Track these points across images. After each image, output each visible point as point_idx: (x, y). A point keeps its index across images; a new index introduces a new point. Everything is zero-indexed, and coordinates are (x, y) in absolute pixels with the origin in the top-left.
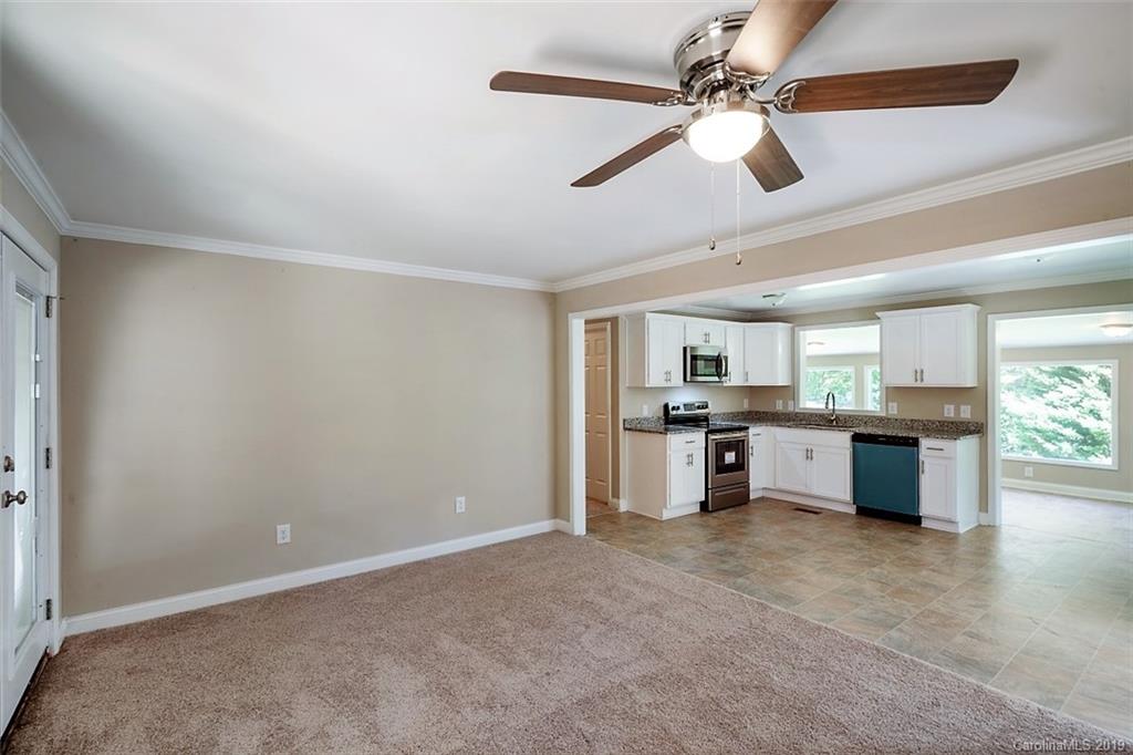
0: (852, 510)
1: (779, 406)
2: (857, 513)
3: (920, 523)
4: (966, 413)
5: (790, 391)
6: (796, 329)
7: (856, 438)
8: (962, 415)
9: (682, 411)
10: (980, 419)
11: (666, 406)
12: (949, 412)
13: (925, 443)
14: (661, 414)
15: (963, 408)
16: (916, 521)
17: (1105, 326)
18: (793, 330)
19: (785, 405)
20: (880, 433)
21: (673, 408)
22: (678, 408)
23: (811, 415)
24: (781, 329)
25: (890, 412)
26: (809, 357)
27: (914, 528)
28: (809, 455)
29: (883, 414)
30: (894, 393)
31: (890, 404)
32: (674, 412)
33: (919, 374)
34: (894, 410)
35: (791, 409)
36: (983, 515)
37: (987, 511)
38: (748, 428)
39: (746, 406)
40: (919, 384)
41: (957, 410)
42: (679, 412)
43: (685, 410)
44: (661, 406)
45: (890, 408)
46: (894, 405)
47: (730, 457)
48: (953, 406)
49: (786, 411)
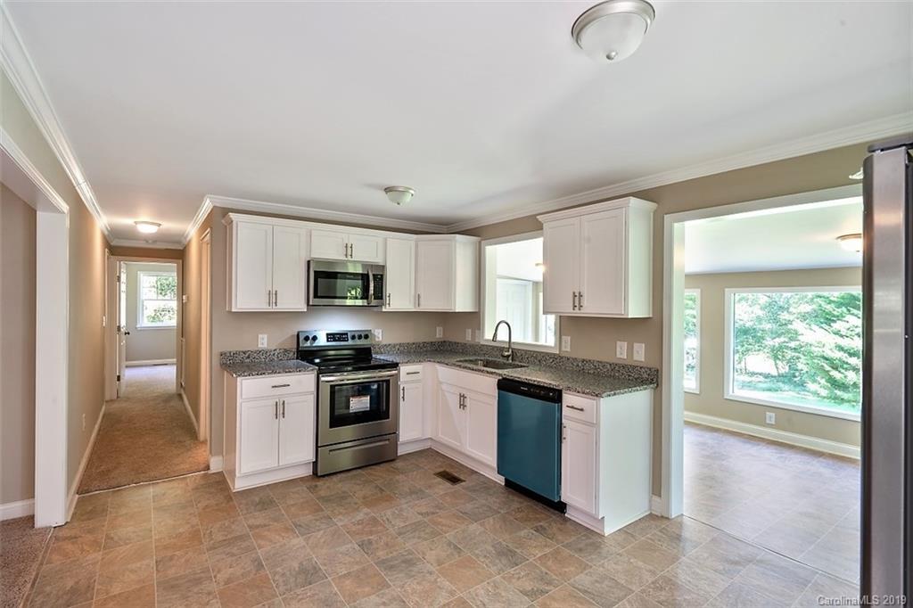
0: (501, 480)
1: (468, 336)
2: (505, 485)
3: (564, 512)
4: (640, 354)
5: (478, 319)
6: (483, 242)
7: (506, 386)
8: (636, 358)
9: (323, 343)
10: (653, 364)
12: (621, 352)
13: (568, 398)
14: (293, 345)
15: (636, 346)
16: (559, 507)
17: (843, 237)
18: (480, 242)
19: (473, 335)
20: (523, 380)
21: (307, 339)
22: (315, 338)
24: (461, 243)
25: (563, 349)
27: (558, 517)
28: (462, 401)
29: (558, 352)
30: (568, 324)
31: (564, 338)
32: (308, 344)
33: (578, 299)
34: (567, 347)
35: (477, 340)
36: (656, 498)
37: (660, 496)
39: (439, 334)
40: (577, 313)
41: (630, 350)
42: (317, 343)
43: (328, 341)
44: (293, 336)
45: (563, 343)
46: (567, 339)
47: (360, 404)
48: (626, 344)
49: (473, 343)
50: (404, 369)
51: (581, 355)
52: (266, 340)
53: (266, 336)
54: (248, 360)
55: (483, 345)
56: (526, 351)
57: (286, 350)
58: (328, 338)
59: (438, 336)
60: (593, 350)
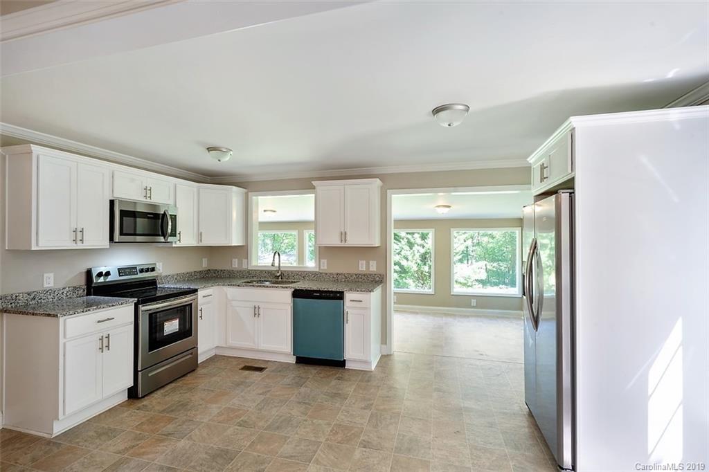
0: (292, 360)
1: (235, 265)
2: (296, 362)
3: (344, 366)
4: (373, 267)
5: (242, 251)
6: (250, 194)
7: (297, 294)
8: (371, 269)
9: (114, 277)
10: (382, 272)
11: (89, 273)
12: (362, 267)
13: (348, 296)
14: (82, 282)
15: (371, 262)
16: (342, 364)
17: (438, 206)
18: (247, 194)
19: (240, 263)
20: (315, 288)
21: (100, 275)
22: (108, 274)
23: (262, 271)
24: (235, 193)
25: (322, 268)
26: (261, 223)
27: (341, 370)
28: (256, 312)
29: (318, 270)
30: (325, 251)
31: (322, 261)
32: (102, 279)
33: (344, 236)
34: (325, 267)
35: (244, 267)
36: (384, 346)
37: (386, 344)
38: (197, 290)
39: (205, 264)
40: (343, 244)
41: (368, 265)
42: (109, 279)
43: (120, 276)
44: (81, 273)
45: (322, 264)
46: (324, 261)
47: (171, 326)
48: (365, 262)
49: (240, 269)
50: (201, 293)
51: (335, 271)
52: (52, 278)
53: (52, 275)
54: (33, 302)
55: (252, 270)
56: (292, 272)
57: (75, 288)
58: (119, 273)
59: (204, 266)
60: (343, 266)
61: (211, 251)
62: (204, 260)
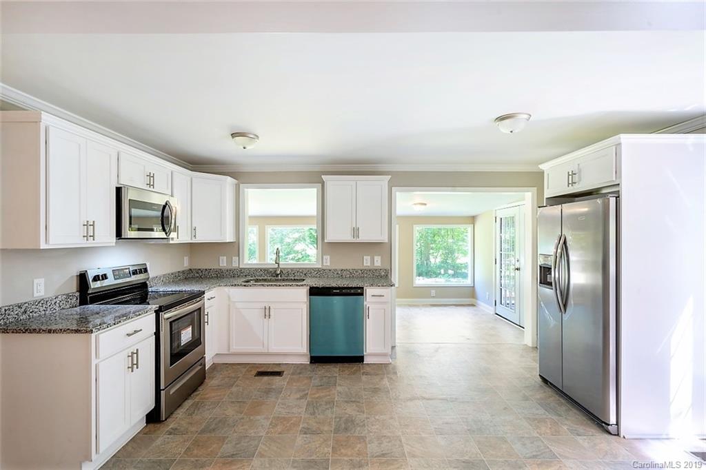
0: (306, 360)
1: (223, 263)
2: (311, 362)
3: (363, 361)
4: (378, 262)
5: (233, 248)
6: (241, 185)
7: (314, 292)
8: (376, 264)
9: (110, 282)
10: (387, 267)
11: (82, 278)
12: (367, 262)
13: (370, 291)
14: (73, 287)
15: (376, 258)
16: (360, 359)
17: (415, 204)
19: (230, 261)
20: (334, 285)
21: (96, 278)
22: (105, 277)
23: (256, 270)
25: (324, 264)
27: (360, 365)
28: (267, 312)
29: (320, 267)
30: (330, 246)
31: (324, 257)
32: (98, 284)
33: (356, 231)
34: (328, 263)
35: (235, 265)
38: (204, 293)
41: (372, 261)
42: (106, 283)
43: (115, 279)
44: (72, 277)
45: (324, 261)
46: (327, 258)
47: (186, 335)
48: (369, 257)
49: (230, 267)
50: (207, 295)
51: (339, 267)
52: (43, 285)
53: (44, 280)
55: (244, 269)
56: (292, 269)
57: (68, 296)
58: (115, 276)
59: (185, 265)
60: (348, 263)
61: (193, 248)
62: (185, 258)
